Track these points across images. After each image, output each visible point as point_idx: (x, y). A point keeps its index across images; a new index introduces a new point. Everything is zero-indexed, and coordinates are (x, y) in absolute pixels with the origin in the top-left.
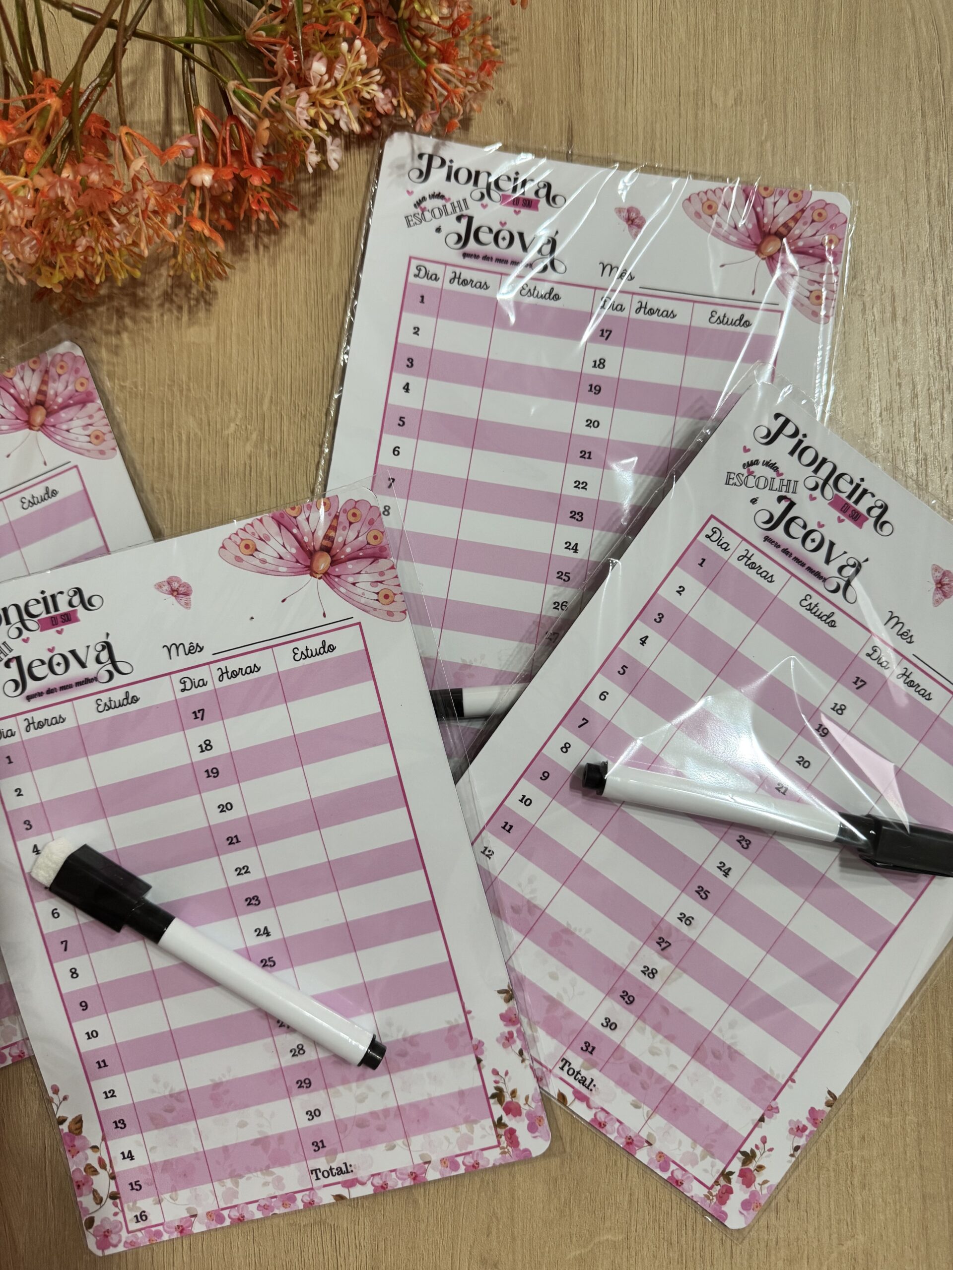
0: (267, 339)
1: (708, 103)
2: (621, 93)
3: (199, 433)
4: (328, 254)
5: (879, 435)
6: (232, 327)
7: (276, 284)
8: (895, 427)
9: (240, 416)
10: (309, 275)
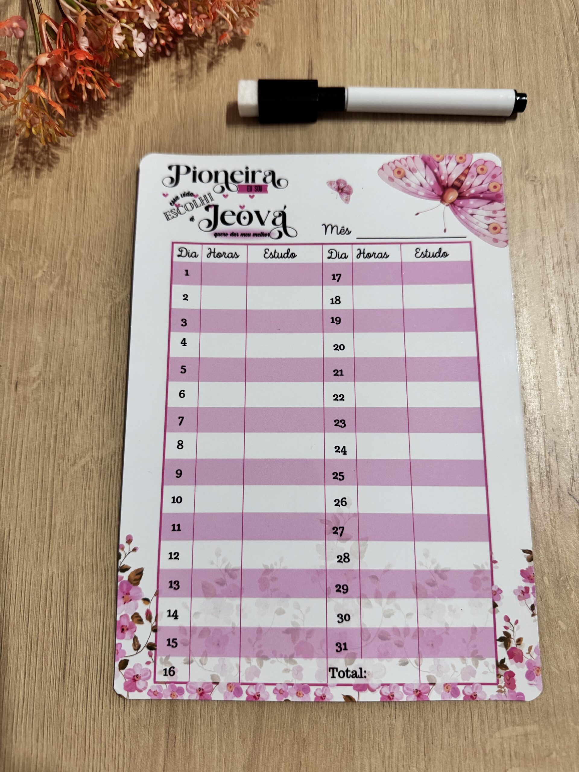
0: (73, 208)
1: (412, 48)
2: (348, 41)
3: (14, 278)
4: (125, 147)
5: (553, 283)
6: (46, 199)
7: (83, 168)
8: (565, 277)
9: (47, 264)
10: (109, 162)
